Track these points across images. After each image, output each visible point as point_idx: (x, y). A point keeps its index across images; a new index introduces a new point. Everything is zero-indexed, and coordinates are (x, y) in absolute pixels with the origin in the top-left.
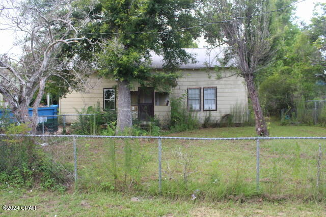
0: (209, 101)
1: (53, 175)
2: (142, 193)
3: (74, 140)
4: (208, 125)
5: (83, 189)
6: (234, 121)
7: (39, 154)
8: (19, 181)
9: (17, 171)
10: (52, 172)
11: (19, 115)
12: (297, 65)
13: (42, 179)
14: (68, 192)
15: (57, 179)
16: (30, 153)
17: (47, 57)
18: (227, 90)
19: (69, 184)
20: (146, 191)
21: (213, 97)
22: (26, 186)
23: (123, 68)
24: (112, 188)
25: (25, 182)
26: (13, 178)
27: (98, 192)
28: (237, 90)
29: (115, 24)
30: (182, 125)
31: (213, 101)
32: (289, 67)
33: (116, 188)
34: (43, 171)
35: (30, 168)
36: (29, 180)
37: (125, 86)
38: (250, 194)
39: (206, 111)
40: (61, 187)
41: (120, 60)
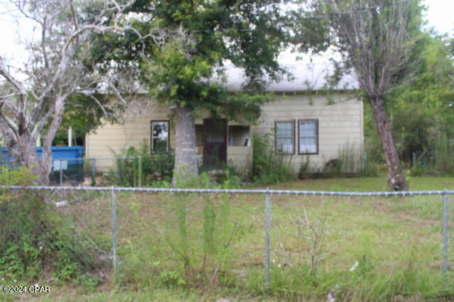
0: (307, 140)
1: (76, 257)
2: (234, 291)
3: (114, 195)
4: (307, 175)
5: (129, 282)
6: (343, 169)
7: (52, 219)
8: (15, 267)
9: (12, 249)
10: (73, 252)
11: (19, 153)
12: (434, 89)
13: (55, 264)
14: (102, 288)
15: (83, 264)
16: (36, 217)
17: (67, 55)
18: (332, 124)
19: (103, 273)
20: (241, 288)
21: (312, 134)
22: (27, 277)
23: (185, 85)
24: (181, 281)
25: (25, 270)
26: (5, 262)
27: (156, 288)
28: (348, 124)
29: (173, 19)
30: (271, 175)
31: (313, 140)
32: (420, 92)
33: (187, 281)
34: (59, 249)
35: (35, 244)
36: (33, 266)
37: (188, 114)
38: (435, 294)
39: (303, 154)
40: (90, 279)
41: (181, 74)
